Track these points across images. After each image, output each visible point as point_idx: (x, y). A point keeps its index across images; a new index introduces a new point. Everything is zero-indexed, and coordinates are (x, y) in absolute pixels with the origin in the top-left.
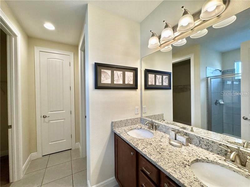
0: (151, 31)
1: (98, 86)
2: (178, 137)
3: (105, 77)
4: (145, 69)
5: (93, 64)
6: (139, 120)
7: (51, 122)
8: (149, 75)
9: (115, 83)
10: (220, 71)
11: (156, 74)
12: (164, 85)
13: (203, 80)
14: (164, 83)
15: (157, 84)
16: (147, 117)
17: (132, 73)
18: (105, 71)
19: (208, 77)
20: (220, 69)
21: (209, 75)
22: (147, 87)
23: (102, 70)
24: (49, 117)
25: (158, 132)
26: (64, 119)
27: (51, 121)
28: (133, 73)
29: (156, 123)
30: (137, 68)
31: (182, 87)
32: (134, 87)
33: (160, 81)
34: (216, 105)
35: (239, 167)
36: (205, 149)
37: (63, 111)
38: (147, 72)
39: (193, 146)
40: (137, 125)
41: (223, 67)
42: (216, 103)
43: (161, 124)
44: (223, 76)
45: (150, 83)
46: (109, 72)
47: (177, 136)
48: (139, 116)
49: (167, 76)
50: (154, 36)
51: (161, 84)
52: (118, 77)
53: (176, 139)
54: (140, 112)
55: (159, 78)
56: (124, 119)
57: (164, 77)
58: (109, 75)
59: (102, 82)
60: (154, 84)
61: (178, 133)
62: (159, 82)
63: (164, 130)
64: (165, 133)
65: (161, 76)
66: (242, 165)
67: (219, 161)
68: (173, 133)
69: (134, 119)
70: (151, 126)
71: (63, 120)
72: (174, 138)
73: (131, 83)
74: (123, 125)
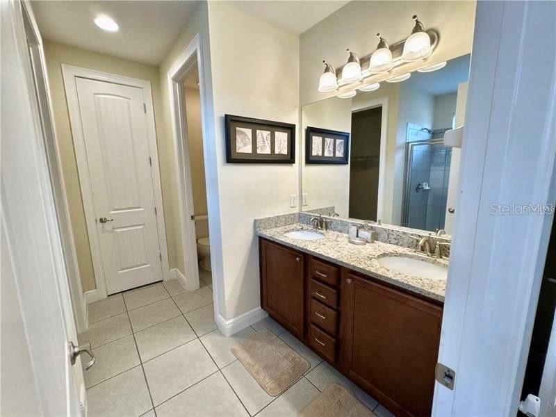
0: (324, 62)
1: (232, 158)
2: (362, 233)
3: (242, 141)
4: (308, 127)
5: (222, 117)
6: (297, 216)
7: (117, 230)
8: (313, 137)
9: (259, 152)
10: (429, 131)
11: (324, 135)
12: (337, 156)
13: (400, 147)
14: (337, 152)
15: (326, 154)
16: (308, 212)
17: (286, 134)
18: (242, 129)
19: (409, 143)
20: (429, 128)
21: (411, 138)
22: (310, 160)
23: (238, 129)
24: (112, 220)
25: (331, 232)
26: (144, 224)
27: (117, 228)
28: (288, 136)
29: (326, 219)
30: (295, 125)
31: (363, 159)
32: (289, 159)
33: (332, 149)
34: (417, 192)
35: (428, 256)
36: (394, 244)
37: (139, 208)
38: (311, 132)
39: (380, 243)
40: (295, 225)
41: (434, 124)
42: (417, 189)
43: (335, 220)
44: (433, 141)
45: (314, 153)
46: (248, 132)
47: (359, 231)
48: (296, 211)
49: (343, 141)
50: (328, 71)
51: (332, 155)
52: (264, 141)
53: (357, 237)
54: (297, 203)
55: (330, 144)
56: (273, 216)
57: (338, 141)
58: (249, 139)
59: (237, 151)
60: (320, 154)
61: (360, 228)
62: (329, 150)
63: (339, 228)
64: (340, 231)
65: (333, 140)
66: (431, 252)
67: (410, 253)
68: (355, 228)
69: (289, 216)
70: (319, 224)
71: (141, 227)
72: (355, 235)
73: (284, 153)
74: (273, 226)
